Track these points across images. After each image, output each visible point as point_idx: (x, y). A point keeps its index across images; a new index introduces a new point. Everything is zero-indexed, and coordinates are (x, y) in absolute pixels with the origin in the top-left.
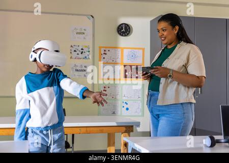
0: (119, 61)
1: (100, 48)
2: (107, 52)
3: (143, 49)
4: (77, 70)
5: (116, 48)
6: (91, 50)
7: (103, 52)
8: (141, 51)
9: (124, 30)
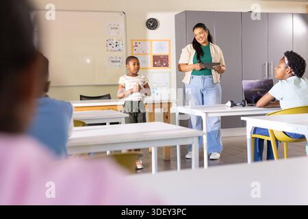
0: (148, 52)
1: (132, 40)
2: (138, 45)
3: (170, 41)
4: (113, 62)
5: (145, 40)
6: (124, 43)
7: (134, 45)
8: (167, 42)
9: (152, 24)
